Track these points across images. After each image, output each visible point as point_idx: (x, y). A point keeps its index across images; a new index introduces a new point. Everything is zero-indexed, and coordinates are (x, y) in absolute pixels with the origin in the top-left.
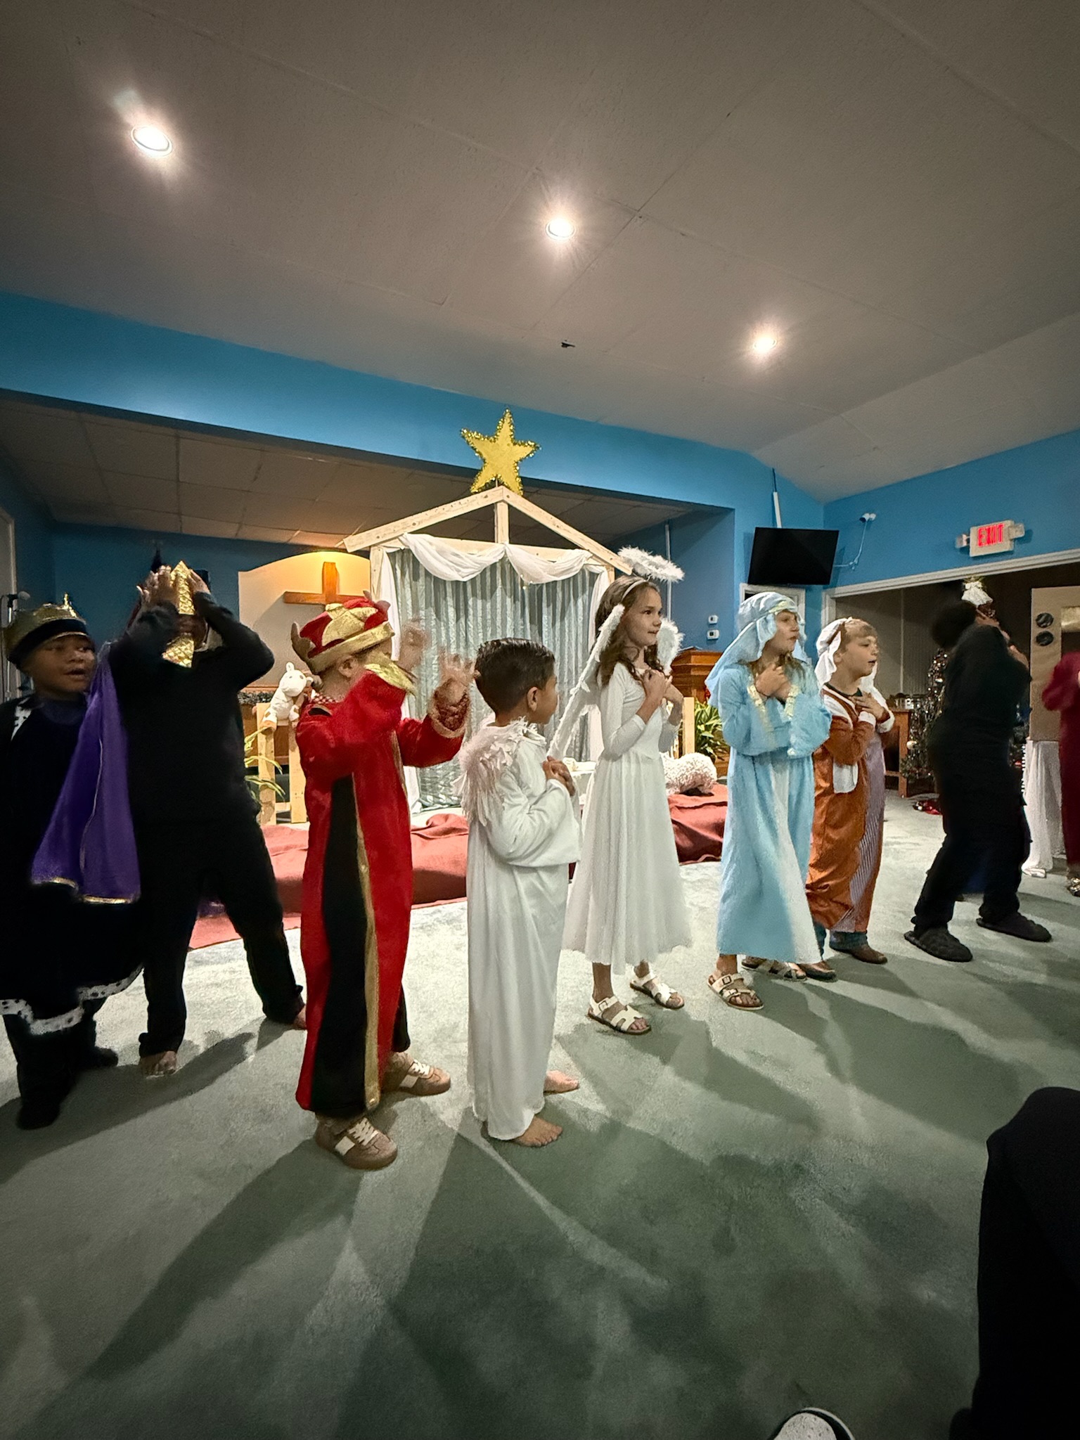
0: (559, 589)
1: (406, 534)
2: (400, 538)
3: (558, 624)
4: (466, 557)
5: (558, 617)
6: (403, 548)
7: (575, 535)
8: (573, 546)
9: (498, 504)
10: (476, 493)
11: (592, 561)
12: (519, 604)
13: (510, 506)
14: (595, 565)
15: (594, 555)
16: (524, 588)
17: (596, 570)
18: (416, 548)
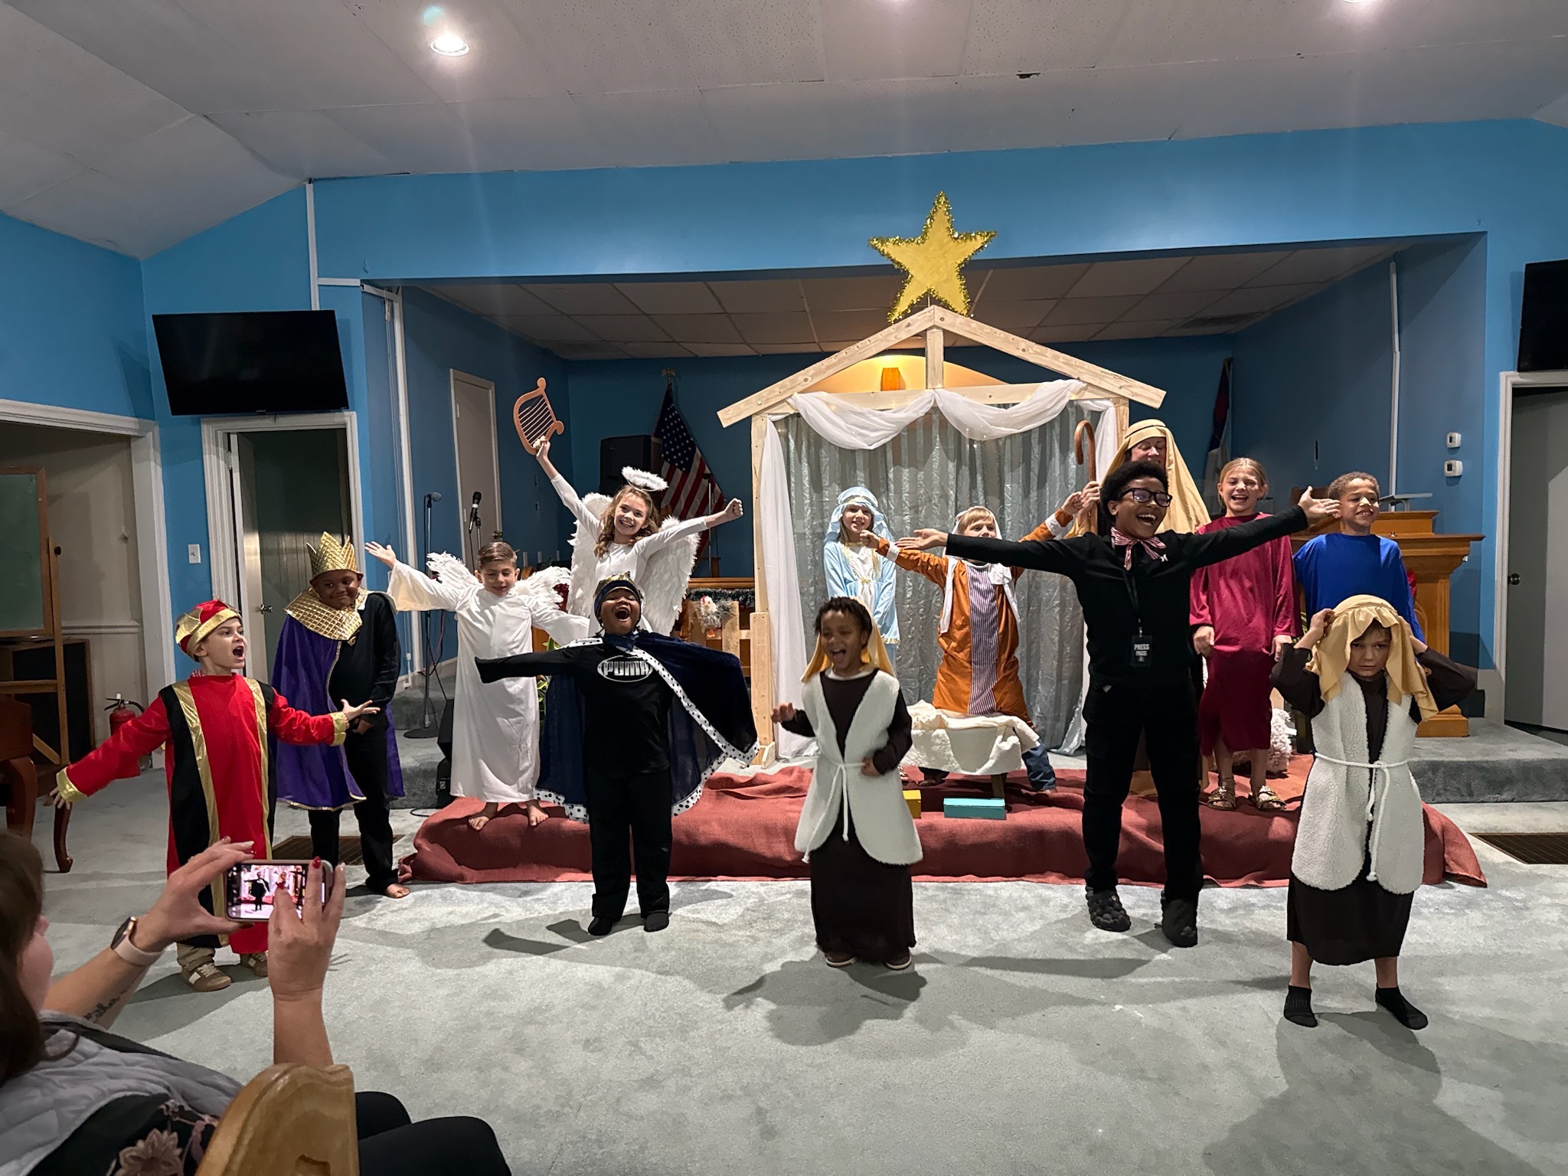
0: (1035, 440)
1: (796, 394)
2: (789, 400)
3: (1034, 494)
4: (875, 415)
5: (1034, 484)
6: (792, 412)
7: (1057, 358)
8: (1051, 375)
9: (928, 333)
10: (896, 321)
11: (1087, 395)
12: (965, 471)
13: (945, 332)
14: (1091, 400)
15: (1089, 384)
16: (975, 446)
17: (1095, 406)
18: (806, 412)
